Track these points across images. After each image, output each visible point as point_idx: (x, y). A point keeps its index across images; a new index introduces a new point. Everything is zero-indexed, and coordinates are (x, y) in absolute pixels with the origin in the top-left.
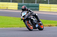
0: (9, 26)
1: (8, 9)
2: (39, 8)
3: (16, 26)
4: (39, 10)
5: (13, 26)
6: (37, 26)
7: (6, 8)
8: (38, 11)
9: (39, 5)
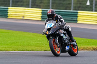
0: (26, 48)
1: (25, 18)
2: (78, 18)
3: (39, 48)
4: (78, 22)
5: (33, 48)
6: (67, 48)
7: (22, 18)
8: (76, 23)
9: (78, 13)
